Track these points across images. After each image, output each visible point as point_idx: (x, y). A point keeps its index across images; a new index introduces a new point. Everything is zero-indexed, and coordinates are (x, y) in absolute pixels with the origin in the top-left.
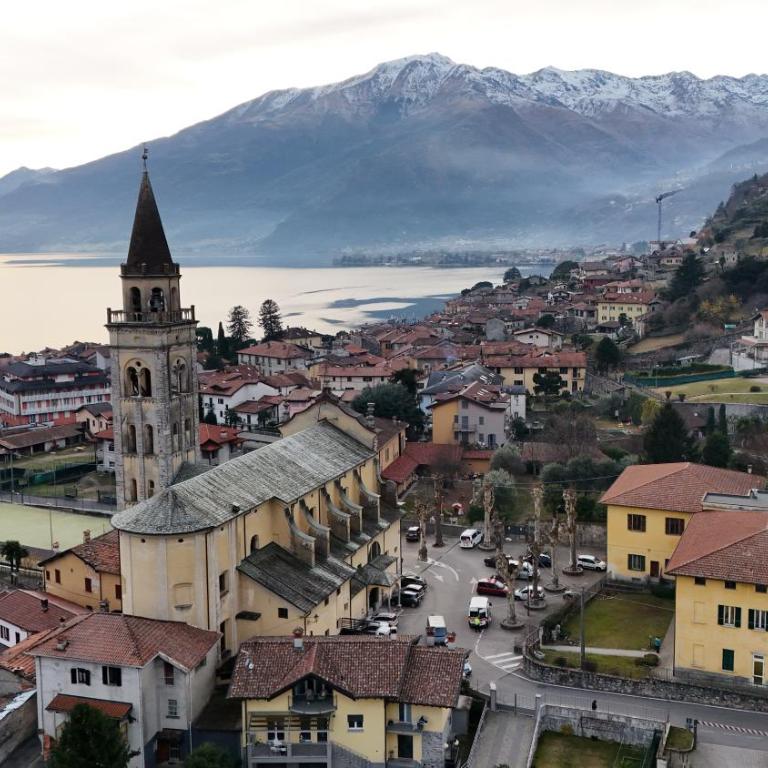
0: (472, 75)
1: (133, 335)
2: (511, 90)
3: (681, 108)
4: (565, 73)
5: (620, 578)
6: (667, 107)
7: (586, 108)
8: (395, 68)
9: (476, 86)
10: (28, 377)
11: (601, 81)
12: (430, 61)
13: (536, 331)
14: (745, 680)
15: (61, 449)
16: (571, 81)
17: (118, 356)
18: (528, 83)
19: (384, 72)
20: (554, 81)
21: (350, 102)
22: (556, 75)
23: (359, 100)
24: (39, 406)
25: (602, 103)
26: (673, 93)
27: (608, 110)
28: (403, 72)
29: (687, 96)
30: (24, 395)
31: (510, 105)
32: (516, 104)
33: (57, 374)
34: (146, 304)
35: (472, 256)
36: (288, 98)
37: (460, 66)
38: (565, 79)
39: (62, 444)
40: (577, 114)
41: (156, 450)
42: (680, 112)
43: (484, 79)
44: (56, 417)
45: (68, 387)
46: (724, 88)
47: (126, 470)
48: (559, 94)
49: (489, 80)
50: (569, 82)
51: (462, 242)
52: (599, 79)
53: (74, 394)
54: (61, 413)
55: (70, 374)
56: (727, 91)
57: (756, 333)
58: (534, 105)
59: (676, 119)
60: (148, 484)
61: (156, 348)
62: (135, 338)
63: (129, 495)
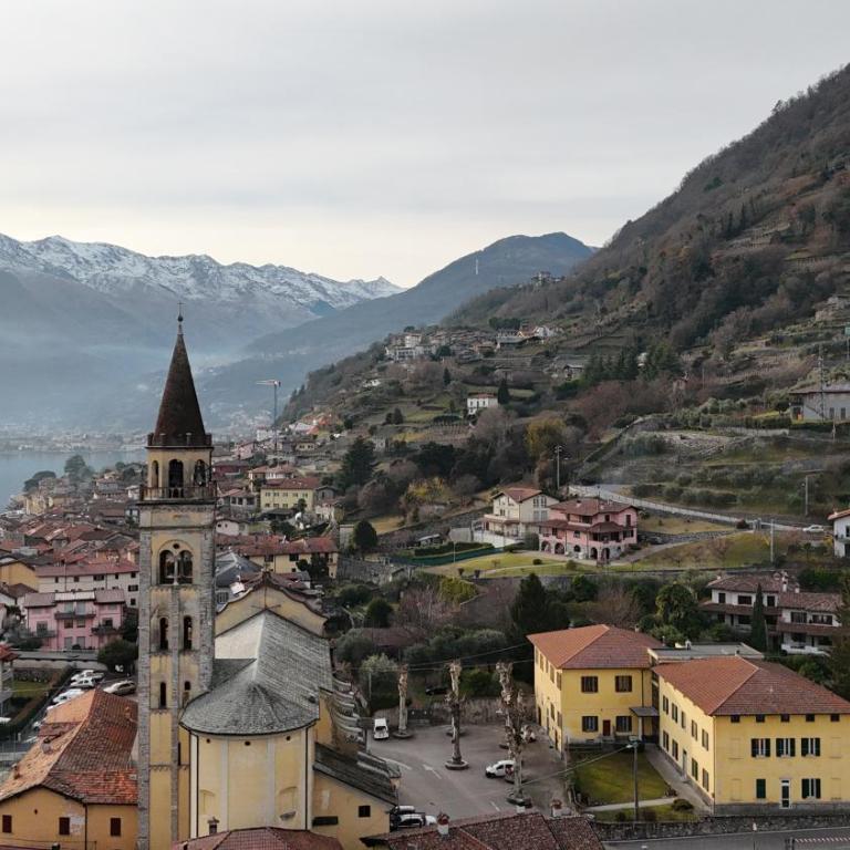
1: (173, 513)
2: (13, 257)
3: (202, 292)
4: (74, 244)
5: (574, 742)
6: (188, 290)
7: (100, 284)
11: (116, 257)
13: (225, 519)
14: (776, 805)
16: (82, 254)
17: (150, 538)
18: (31, 251)
20: (63, 251)
22: (64, 245)
25: (118, 281)
26: (193, 276)
27: (125, 288)
29: (207, 280)
31: (13, 272)
32: (19, 273)
34: (188, 477)
38: (75, 251)
40: (90, 288)
41: (196, 644)
42: (200, 296)
46: (244, 276)
47: (153, 671)
48: (69, 266)
50: (80, 255)
52: (114, 254)
56: (247, 278)
57: (496, 511)
58: (41, 276)
59: (198, 303)
60: (182, 687)
61: (203, 527)
62: (176, 516)
63: (155, 702)
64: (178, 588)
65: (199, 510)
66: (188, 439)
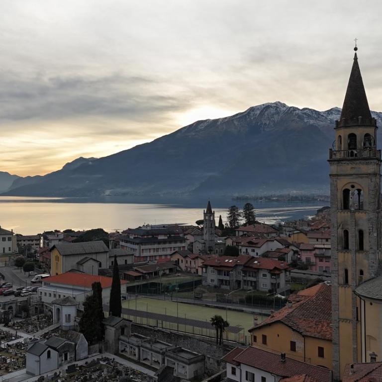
0: (297, 112)
2: (317, 119)
8: (258, 109)
9: (299, 117)
10: (144, 235)
12: (275, 105)
15: (167, 275)
17: (337, 181)
18: (325, 115)
19: (253, 111)
20: (338, 114)
21: (236, 125)
23: (240, 124)
24: (150, 252)
28: (262, 111)
30: (142, 245)
31: (317, 125)
32: (319, 125)
33: (158, 235)
35: (305, 197)
36: (206, 124)
37: (291, 107)
39: (167, 272)
41: (366, 247)
43: (303, 113)
44: (158, 258)
45: (164, 242)
47: (340, 261)
49: (305, 114)
51: (295, 192)
53: (167, 245)
54: (160, 256)
55: (165, 235)
58: (328, 125)
60: (358, 273)
61: (370, 174)
62: (352, 168)
63: (342, 280)
64: (354, 212)
65: (367, 164)
66: (359, 120)
